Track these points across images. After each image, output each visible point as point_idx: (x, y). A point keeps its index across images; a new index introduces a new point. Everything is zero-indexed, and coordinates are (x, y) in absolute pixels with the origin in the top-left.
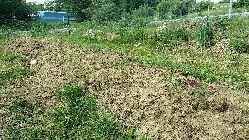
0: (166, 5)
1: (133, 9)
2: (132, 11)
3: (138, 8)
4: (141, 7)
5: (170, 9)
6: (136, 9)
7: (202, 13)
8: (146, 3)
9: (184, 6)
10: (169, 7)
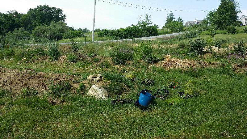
0: (42, 30)
1: (7, 32)
2: (6, 33)
3: (12, 31)
4: (16, 30)
5: (45, 34)
6: (10, 32)
7: (74, 39)
8: (21, 27)
9: (58, 33)
10: (44, 32)
